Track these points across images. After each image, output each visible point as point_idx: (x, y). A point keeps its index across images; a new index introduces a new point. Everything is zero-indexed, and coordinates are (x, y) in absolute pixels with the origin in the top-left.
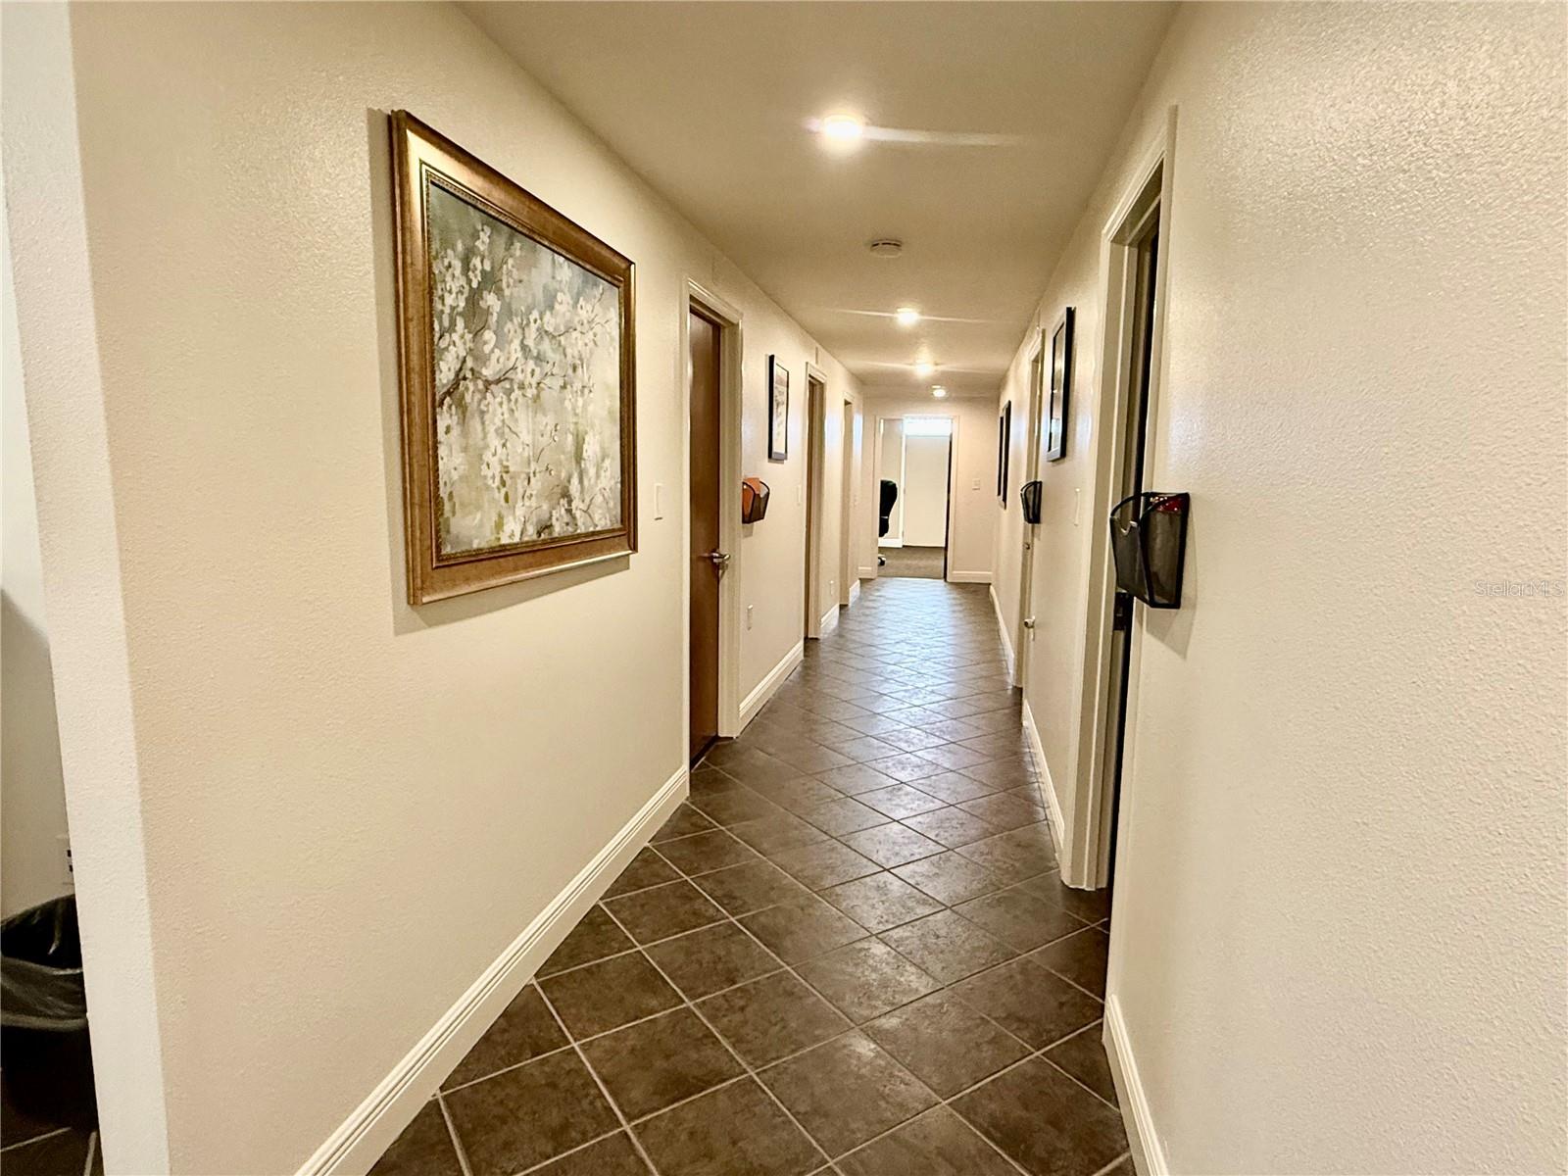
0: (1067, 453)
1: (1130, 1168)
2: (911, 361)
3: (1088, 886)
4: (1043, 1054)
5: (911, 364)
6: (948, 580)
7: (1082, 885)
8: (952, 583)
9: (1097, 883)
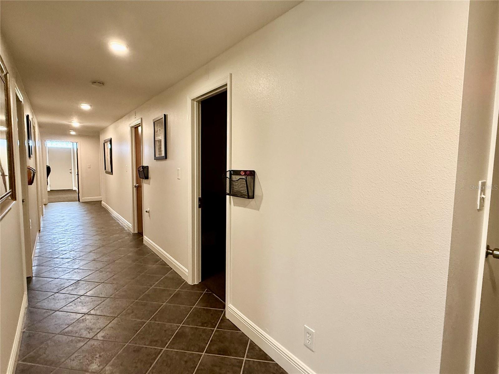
0: (167, 158)
1: (252, 342)
2: (70, 121)
3: (197, 283)
4: (217, 328)
5: (69, 122)
6: (80, 201)
7: (195, 283)
8: (83, 202)
9: (199, 281)
